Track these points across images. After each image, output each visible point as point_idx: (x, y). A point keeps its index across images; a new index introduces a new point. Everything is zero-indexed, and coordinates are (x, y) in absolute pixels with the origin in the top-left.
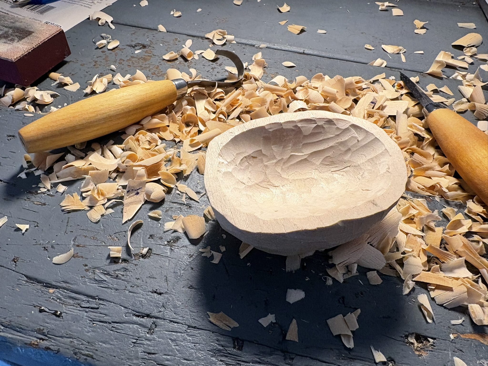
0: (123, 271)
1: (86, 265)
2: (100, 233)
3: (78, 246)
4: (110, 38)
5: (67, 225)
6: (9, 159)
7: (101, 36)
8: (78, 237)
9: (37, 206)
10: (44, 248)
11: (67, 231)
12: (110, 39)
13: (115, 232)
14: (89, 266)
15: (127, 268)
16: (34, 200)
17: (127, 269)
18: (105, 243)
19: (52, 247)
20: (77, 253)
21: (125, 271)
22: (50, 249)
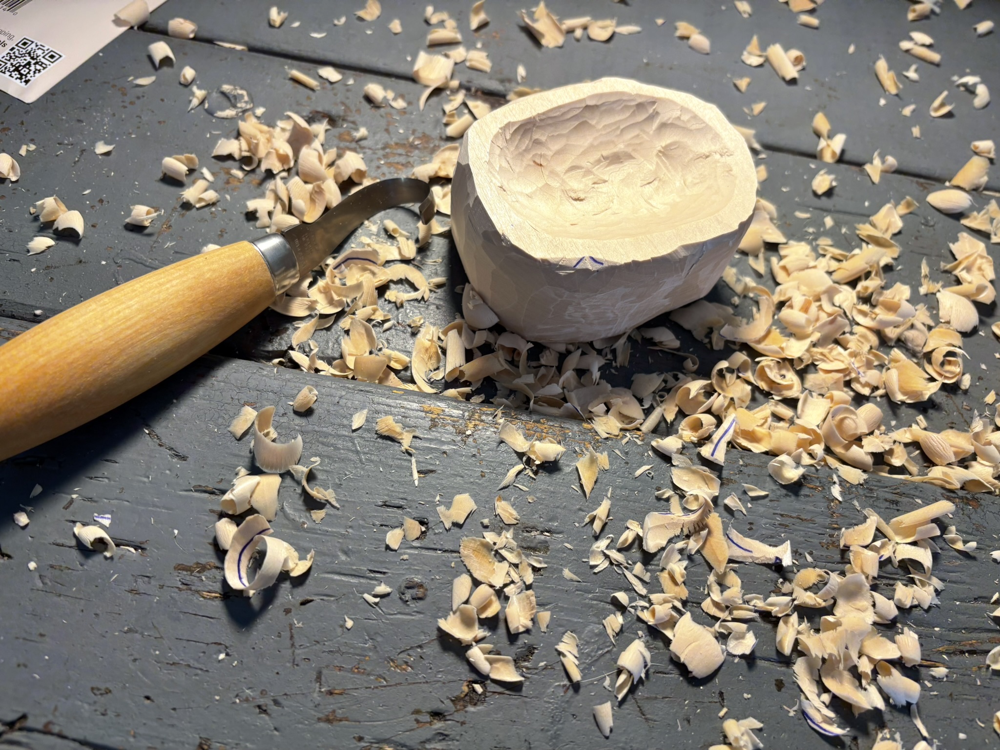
0: (440, 741)
1: (361, 739)
2: (369, 657)
3: (330, 693)
4: (246, 98)
5: (293, 645)
6: (106, 480)
7: (224, 94)
8: (325, 672)
9: (210, 602)
10: (259, 707)
11: (297, 658)
12: (246, 102)
13: (399, 651)
14: (367, 737)
15: (446, 733)
16: (199, 589)
17: (447, 735)
18: (385, 679)
19: (276, 702)
20: (334, 711)
21: (444, 739)
22: (272, 708)
